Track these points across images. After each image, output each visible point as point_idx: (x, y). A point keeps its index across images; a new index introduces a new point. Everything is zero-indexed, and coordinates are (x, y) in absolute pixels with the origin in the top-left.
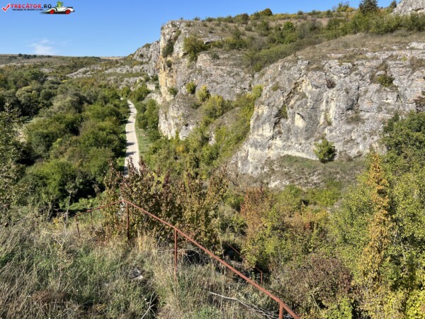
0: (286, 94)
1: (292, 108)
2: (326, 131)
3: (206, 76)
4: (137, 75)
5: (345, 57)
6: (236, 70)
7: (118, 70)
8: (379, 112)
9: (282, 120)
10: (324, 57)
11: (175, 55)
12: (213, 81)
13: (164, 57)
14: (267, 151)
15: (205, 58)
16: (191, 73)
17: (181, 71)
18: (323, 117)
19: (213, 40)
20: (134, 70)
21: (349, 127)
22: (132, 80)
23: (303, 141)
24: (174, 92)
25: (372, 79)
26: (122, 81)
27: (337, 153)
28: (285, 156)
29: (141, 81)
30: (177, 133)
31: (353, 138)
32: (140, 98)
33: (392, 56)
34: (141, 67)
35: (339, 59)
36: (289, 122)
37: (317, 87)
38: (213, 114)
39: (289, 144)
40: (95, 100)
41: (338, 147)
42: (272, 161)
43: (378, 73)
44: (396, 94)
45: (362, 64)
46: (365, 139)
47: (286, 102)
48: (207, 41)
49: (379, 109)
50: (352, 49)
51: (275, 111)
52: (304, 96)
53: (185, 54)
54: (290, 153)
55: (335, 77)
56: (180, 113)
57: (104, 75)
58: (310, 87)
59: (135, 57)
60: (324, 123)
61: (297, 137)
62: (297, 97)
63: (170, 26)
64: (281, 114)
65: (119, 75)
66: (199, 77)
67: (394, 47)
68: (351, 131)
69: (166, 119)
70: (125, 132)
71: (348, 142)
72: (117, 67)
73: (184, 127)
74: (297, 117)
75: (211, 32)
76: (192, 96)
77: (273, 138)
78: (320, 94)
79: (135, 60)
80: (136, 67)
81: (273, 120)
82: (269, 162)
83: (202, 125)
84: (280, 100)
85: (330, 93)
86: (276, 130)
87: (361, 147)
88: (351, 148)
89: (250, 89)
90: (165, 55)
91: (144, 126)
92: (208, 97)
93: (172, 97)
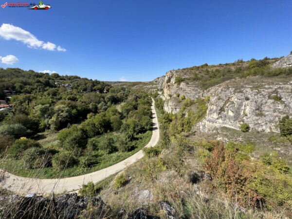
0: (224, 102)
1: (227, 107)
2: (244, 118)
3: (184, 91)
5: (254, 87)
6: (196, 88)
8: (274, 112)
9: (223, 112)
10: (242, 87)
11: (171, 82)
12: (187, 93)
14: (215, 124)
15: (183, 84)
16: (178, 89)
17: (173, 89)
18: (242, 111)
19: (186, 77)
20: (153, 87)
21: (257, 118)
22: (152, 90)
23: (232, 122)
24: (170, 96)
25: (269, 98)
26: (149, 90)
27: (251, 129)
28: (223, 127)
29: (156, 90)
30: (172, 111)
31: (259, 122)
32: (156, 97)
33: (280, 87)
35: (251, 88)
36: (226, 113)
37: (240, 100)
38: (187, 105)
39: (225, 122)
40: (141, 97)
41: (251, 126)
42: (218, 128)
43: (273, 95)
44: (284, 105)
45: (263, 91)
46: (266, 124)
47: (225, 104)
48: (184, 78)
49: (274, 111)
50: (257, 83)
51: (219, 108)
52: (233, 103)
53: (175, 82)
54: (226, 126)
55: (249, 96)
56: (173, 104)
57: (143, 88)
58: (236, 100)
59: (154, 82)
60: (243, 115)
61: (229, 120)
62: (229, 103)
63: (170, 72)
64: (222, 109)
65: (148, 88)
66: (181, 91)
67: (281, 83)
68: (258, 120)
69: (168, 106)
70: (151, 109)
71: (256, 124)
72: (147, 85)
73: (175, 109)
74: (230, 111)
75: (185, 74)
76: (178, 98)
77: (218, 119)
78: (242, 103)
81: (218, 111)
82: (216, 129)
83: (182, 109)
84: (222, 104)
85: (247, 102)
86: (220, 116)
87: (264, 127)
88: (258, 127)
89: (203, 96)
90: (167, 82)
91: (158, 107)
92: (185, 98)
93: (169, 98)
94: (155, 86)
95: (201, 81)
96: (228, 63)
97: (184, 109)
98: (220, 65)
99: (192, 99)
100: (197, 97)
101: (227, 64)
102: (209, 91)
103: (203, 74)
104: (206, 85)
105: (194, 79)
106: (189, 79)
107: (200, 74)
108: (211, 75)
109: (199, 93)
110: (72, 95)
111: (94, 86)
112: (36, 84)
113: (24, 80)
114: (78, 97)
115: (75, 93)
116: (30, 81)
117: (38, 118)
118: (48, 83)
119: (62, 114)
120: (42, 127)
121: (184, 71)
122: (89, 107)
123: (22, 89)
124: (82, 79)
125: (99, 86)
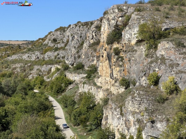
4: (51, 62)
7: (25, 57)
13: (108, 44)
15: (167, 46)
16: (152, 62)
17: (136, 60)
19: (172, 26)
20: (46, 56)
22: (44, 68)
26: (31, 70)
29: (58, 70)
30: (140, 131)
34: (56, 53)
40: (14, 91)
48: (165, 27)
57: (6, 62)
59: (46, 42)
63: (116, 11)
65: (26, 62)
66: (163, 67)
69: (122, 114)
72: (23, 53)
73: (149, 124)
75: (167, 18)
76: (156, 88)
79: (46, 45)
80: (49, 53)
91: (83, 123)
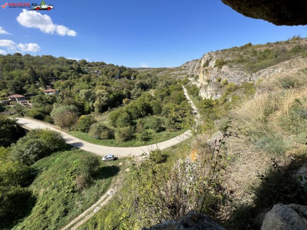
3: (226, 75)
4: (183, 74)
6: (241, 72)
7: (175, 73)
11: (209, 66)
12: (230, 77)
15: (226, 67)
16: (219, 73)
17: (213, 73)
19: (229, 59)
22: (181, 76)
24: (208, 81)
26: (177, 77)
29: (185, 77)
30: (211, 97)
32: (186, 84)
34: (185, 71)
38: (230, 90)
48: (226, 60)
53: (215, 66)
56: (213, 89)
57: (169, 74)
59: (182, 67)
63: (208, 55)
69: (206, 91)
70: (185, 96)
73: (215, 95)
75: (227, 56)
76: (219, 83)
83: (224, 93)
89: (250, 80)
90: (204, 67)
91: (193, 94)
92: (227, 83)
93: (207, 83)
94: (183, 72)
95: (247, 64)
96: (279, 41)
97: (227, 94)
98: (269, 43)
99: (236, 84)
100: (243, 81)
101: (277, 43)
102: (259, 74)
103: (249, 56)
104: (254, 67)
105: (239, 62)
106: (233, 62)
107: (244, 55)
108: (260, 56)
109: (245, 76)
110: (105, 81)
111: (121, 72)
112: (70, 70)
113: (59, 66)
114: (110, 83)
115: (106, 79)
116: (64, 67)
117: (82, 102)
118: (80, 69)
119: (102, 98)
120: (88, 109)
121: (226, 53)
122: (123, 92)
123: (59, 76)
124: (109, 65)
125: (126, 73)
